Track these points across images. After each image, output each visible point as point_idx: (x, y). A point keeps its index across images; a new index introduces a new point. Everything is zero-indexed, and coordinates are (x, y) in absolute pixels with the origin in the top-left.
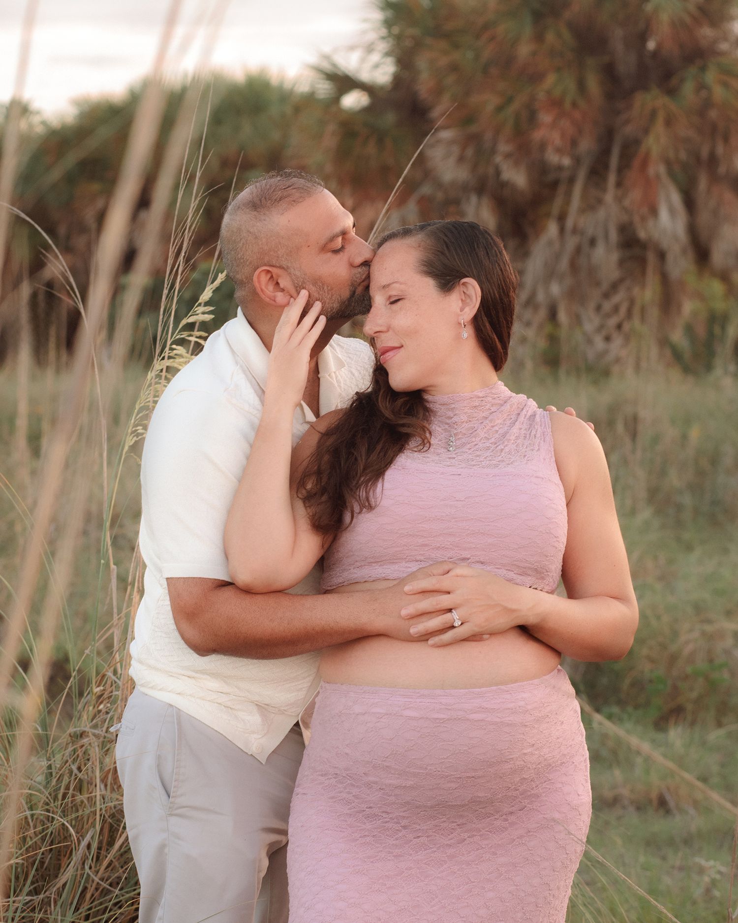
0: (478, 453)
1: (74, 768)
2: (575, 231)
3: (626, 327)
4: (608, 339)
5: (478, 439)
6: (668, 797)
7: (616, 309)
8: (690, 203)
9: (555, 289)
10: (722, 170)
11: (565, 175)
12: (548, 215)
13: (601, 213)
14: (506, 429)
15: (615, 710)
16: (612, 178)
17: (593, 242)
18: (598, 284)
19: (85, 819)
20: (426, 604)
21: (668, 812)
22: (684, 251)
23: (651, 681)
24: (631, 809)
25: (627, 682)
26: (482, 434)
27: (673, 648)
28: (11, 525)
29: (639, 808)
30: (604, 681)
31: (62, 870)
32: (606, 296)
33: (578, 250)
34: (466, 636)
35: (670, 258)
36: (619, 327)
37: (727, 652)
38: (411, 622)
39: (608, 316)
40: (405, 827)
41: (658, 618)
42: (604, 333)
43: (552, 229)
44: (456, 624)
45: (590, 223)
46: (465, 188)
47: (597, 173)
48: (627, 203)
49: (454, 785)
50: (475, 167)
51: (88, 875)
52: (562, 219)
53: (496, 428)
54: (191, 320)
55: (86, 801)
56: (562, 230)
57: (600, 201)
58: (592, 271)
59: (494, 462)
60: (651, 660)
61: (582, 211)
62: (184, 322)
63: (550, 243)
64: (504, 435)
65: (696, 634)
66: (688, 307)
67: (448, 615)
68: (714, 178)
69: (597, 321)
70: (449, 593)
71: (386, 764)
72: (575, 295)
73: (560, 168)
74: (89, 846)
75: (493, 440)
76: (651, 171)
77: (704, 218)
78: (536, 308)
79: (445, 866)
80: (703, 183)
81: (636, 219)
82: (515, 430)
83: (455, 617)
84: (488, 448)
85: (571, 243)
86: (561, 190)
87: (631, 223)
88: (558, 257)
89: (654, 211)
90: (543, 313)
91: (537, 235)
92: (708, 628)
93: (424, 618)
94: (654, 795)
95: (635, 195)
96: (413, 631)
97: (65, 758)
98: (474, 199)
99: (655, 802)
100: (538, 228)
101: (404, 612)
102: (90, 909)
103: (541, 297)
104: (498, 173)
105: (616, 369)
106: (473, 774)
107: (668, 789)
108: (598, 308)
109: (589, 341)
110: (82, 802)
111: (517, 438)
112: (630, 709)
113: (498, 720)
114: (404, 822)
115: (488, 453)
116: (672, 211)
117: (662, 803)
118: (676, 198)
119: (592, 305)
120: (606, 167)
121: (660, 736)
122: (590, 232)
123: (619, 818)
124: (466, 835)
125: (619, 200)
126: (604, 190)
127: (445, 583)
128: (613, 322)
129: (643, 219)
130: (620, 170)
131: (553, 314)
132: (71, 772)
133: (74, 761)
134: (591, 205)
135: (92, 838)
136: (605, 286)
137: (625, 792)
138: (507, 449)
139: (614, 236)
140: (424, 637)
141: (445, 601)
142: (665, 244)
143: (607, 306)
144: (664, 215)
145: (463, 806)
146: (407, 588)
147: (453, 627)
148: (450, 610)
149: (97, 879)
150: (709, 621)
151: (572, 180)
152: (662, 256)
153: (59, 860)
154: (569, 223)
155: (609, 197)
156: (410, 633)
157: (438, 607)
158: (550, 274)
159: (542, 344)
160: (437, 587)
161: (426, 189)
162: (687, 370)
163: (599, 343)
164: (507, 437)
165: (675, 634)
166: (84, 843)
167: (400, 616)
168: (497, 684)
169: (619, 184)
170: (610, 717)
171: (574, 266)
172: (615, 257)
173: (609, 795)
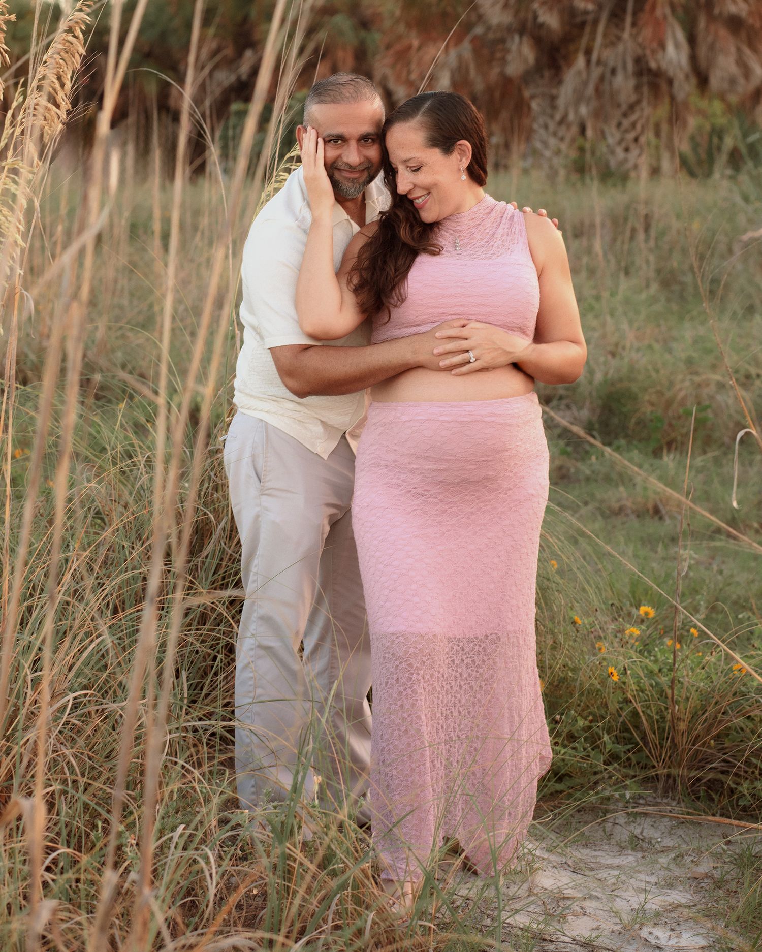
0: (477, 250)
1: (212, 474)
2: (599, 62)
3: (643, 139)
4: (627, 150)
5: (476, 240)
6: (661, 507)
7: (634, 125)
8: (692, 40)
9: (583, 110)
10: (716, 11)
11: (590, 18)
12: (576, 51)
13: (620, 48)
14: (494, 230)
15: (623, 442)
16: (629, 20)
17: (613, 72)
18: (619, 106)
19: (221, 510)
20: (451, 346)
21: (661, 518)
22: (687, 77)
23: (652, 421)
24: (633, 517)
25: (633, 420)
26: (478, 236)
27: (668, 394)
28: (151, 306)
29: (638, 516)
30: (615, 420)
31: (205, 547)
32: (625, 115)
33: (602, 79)
34: (478, 369)
35: (676, 84)
36: (636, 140)
37: (712, 398)
38: (441, 357)
39: (627, 131)
40: (441, 501)
41: (657, 371)
42: (624, 145)
43: (580, 62)
44: (472, 361)
45: (610, 56)
46: (509, 30)
47: (617, 16)
48: (640, 39)
49: (473, 467)
50: (517, 13)
51: (224, 548)
52: (588, 52)
53: (487, 231)
54: (292, 154)
55: (221, 497)
56: (588, 62)
57: (619, 38)
58: (613, 95)
59: (488, 255)
60: (653, 404)
61: (605, 46)
62: (288, 156)
63: (579, 73)
64: (494, 234)
65: (687, 383)
66: (693, 122)
67: (467, 354)
68: (711, 18)
69: (618, 136)
70: (467, 339)
71: (426, 455)
72: (599, 114)
73: (586, 12)
74: (224, 529)
75: (485, 240)
76: (659, 12)
77: (702, 51)
78: (569, 126)
79: (471, 527)
80: (702, 23)
81: (648, 52)
82: (500, 230)
83: (471, 355)
84: (483, 246)
85: (596, 72)
86: (588, 29)
87: (645, 56)
88: (585, 84)
89: (662, 46)
90: (575, 129)
91: (570, 65)
92: (697, 379)
93: (450, 356)
94: (650, 506)
95: (647, 33)
96: (441, 364)
97: (205, 468)
98: (517, 38)
99: (651, 511)
100: (569, 60)
101: (436, 351)
102: (225, 572)
103: (571, 117)
104: (536, 17)
105: (633, 174)
106: (486, 459)
107: (661, 501)
108: (619, 125)
109: (612, 152)
110: (218, 499)
111: (502, 235)
112: (635, 443)
113: (503, 421)
114: (440, 497)
115: (484, 249)
116: (677, 46)
117: (657, 511)
118: (681, 35)
119: (614, 123)
120: (624, 10)
121: (657, 462)
122: (611, 63)
123: (623, 523)
124: (482, 505)
125: (634, 37)
126: (623, 30)
127: (465, 332)
128: (631, 136)
129: (654, 52)
130: (635, 14)
131: (583, 130)
132: (210, 477)
133: (212, 470)
134: (612, 42)
135: (226, 523)
136: (624, 107)
137: (629, 504)
138: (496, 245)
139: (630, 66)
140: (450, 368)
141: (464, 344)
142: (671, 73)
143: (626, 123)
144: (670, 49)
145: (478, 482)
146: (437, 335)
147: (469, 362)
148: (467, 351)
149: (230, 552)
150: (697, 373)
151: (596, 22)
152: (670, 82)
153: (202, 540)
154: (595, 57)
155: (626, 35)
156: (439, 366)
157: (460, 349)
158: (579, 98)
159: (573, 154)
160: (459, 334)
161: (479, 30)
162: (692, 174)
163: (620, 154)
164: (495, 236)
165: (671, 384)
166: (220, 527)
167: (433, 354)
168: (501, 398)
169: (634, 24)
170: (617, 449)
171: (597, 90)
172: (632, 83)
173: (616, 506)
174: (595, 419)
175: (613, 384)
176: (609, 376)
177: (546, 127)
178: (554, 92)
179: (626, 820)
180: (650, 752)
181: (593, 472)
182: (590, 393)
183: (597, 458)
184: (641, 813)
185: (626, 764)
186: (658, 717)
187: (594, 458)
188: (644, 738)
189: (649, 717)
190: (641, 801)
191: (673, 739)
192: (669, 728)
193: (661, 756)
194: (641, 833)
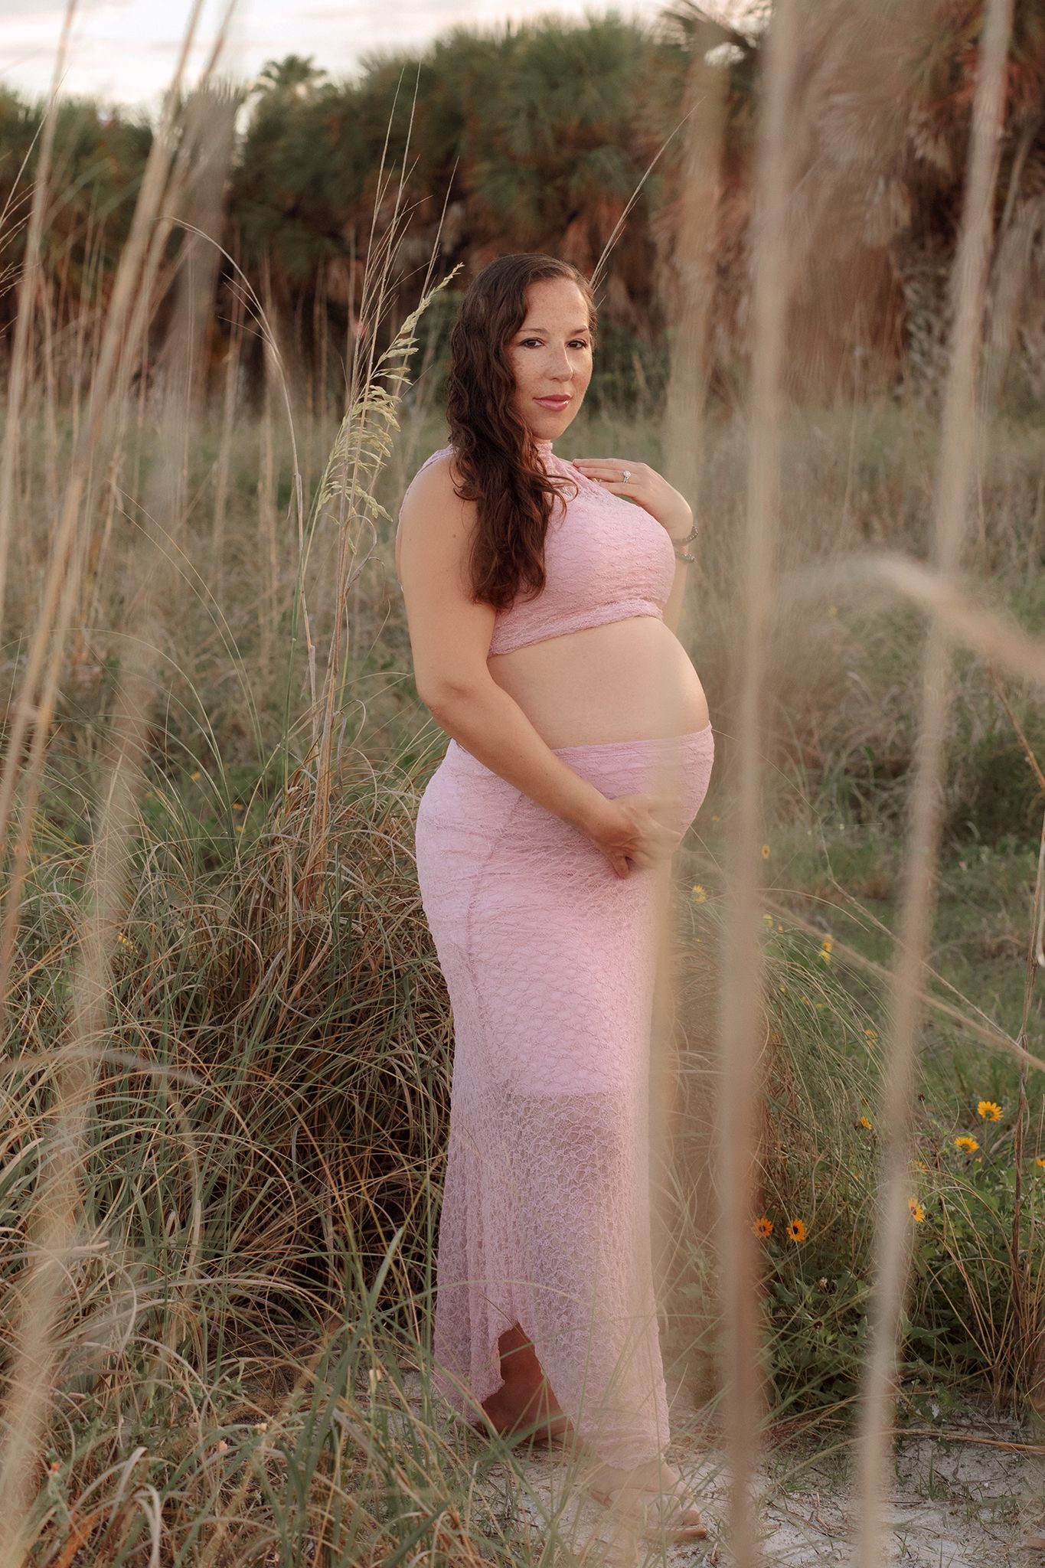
2: (1012, 224)
15: (1011, 839)
24: (1020, 960)
25: (1033, 804)
30: (1004, 804)
45: (1033, 212)
47: (1042, 147)
52: (997, 207)
56: (997, 222)
61: (1024, 196)
62: (383, 357)
74: (280, 969)
109: (1037, 370)
112: (1034, 840)
119: (1040, 321)
122: (1034, 225)
123: (1003, 971)
132: (261, 884)
133: (264, 872)
134: (1036, 190)
135: (284, 959)
137: (1013, 940)
149: (288, 1006)
151: (1010, 158)
154: (1007, 213)
166: (273, 965)
173: (991, 942)
174: (972, 802)
175: (1001, 744)
176: (996, 732)
177: (929, 329)
178: (942, 272)
179: (935, 1452)
180: (981, 1342)
181: (961, 888)
182: (965, 759)
183: (969, 866)
184: (958, 1441)
185: (943, 1360)
186: (994, 1284)
187: (963, 865)
188: (970, 1319)
189: (980, 1286)
190: (964, 1422)
191: (1017, 1320)
192: (1011, 1306)
193: (997, 1346)
194: (955, 1474)
